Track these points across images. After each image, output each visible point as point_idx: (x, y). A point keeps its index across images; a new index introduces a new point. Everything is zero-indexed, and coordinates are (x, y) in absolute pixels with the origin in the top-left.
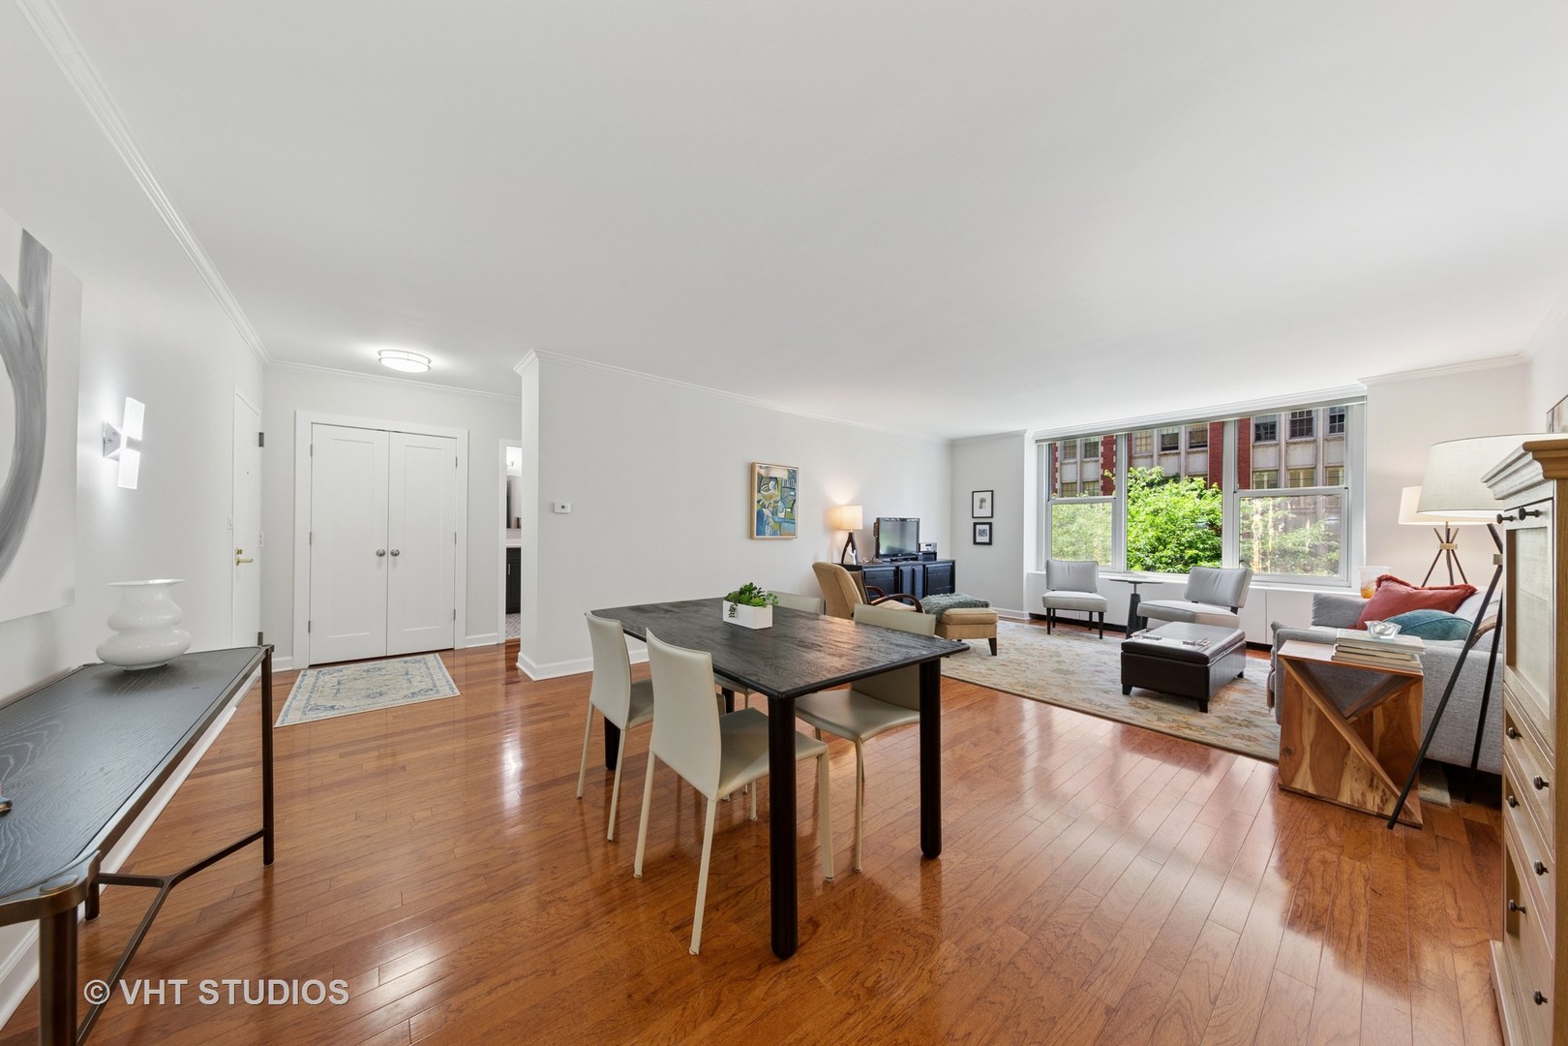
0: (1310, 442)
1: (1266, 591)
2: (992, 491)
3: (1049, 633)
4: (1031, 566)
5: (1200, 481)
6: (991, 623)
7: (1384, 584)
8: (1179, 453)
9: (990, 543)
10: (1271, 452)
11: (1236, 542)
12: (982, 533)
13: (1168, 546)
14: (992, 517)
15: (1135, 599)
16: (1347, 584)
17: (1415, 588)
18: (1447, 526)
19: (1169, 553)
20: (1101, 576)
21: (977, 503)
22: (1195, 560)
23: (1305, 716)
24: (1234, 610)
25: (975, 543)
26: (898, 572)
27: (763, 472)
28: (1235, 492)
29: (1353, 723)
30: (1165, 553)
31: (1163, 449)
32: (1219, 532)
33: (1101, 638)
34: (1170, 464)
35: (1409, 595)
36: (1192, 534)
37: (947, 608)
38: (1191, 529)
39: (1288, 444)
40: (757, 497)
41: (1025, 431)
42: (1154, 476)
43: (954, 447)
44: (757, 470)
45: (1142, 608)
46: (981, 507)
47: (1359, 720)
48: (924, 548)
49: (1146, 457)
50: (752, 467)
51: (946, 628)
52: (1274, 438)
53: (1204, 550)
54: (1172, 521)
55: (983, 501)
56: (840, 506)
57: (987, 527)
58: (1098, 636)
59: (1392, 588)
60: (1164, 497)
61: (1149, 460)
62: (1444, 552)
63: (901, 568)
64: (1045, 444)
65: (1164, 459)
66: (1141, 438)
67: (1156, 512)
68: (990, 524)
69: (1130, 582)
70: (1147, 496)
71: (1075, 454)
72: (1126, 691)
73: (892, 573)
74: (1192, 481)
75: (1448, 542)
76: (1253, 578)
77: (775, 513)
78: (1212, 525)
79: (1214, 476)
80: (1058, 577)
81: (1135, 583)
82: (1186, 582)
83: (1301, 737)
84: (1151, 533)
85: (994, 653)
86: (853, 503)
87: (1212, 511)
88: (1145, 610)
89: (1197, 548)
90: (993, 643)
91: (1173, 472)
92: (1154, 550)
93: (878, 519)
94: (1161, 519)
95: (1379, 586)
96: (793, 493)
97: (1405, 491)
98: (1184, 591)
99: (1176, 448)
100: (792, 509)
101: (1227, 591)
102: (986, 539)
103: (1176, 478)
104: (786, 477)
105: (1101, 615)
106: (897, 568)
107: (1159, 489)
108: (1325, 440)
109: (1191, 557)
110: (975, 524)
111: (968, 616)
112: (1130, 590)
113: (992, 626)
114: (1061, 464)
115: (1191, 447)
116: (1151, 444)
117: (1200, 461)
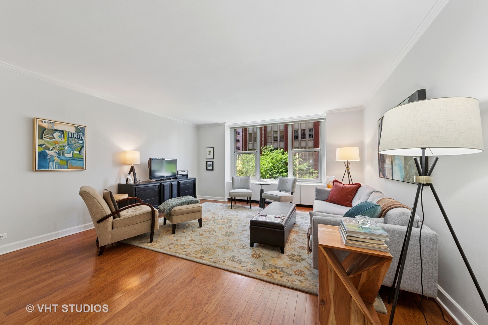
0: (304, 140)
1: (300, 185)
2: (213, 148)
3: (231, 208)
4: (228, 179)
5: (282, 150)
6: (199, 211)
7: (335, 183)
8: (278, 142)
9: (213, 170)
10: (298, 142)
11: (292, 168)
12: (210, 165)
13: (276, 168)
14: (213, 159)
15: (262, 191)
16: (320, 181)
17: (344, 185)
18: (347, 162)
19: (276, 170)
20: (251, 182)
21: (208, 153)
22: (282, 172)
23: (329, 274)
24: (292, 194)
25: (207, 170)
26: (161, 186)
27: (45, 125)
28: (291, 150)
29: (351, 278)
30: (275, 171)
31: (274, 140)
32: (287, 165)
33: (250, 208)
34: (276, 145)
35: (343, 188)
36: (281, 165)
37: (174, 207)
38: (281, 164)
39: (301, 140)
40: (38, 142)
41: (225, 123)
42: (271, 148)
43: (199, 128)
44: (38, 123)
45: (264, 195)
46: (209, 154)
47: (354, 277)
48: (180, 173)
49: (270, 142)
50: (34, 121)
51: (172, 218)
52: (298, 139)
53: (284, 169)
54: (276, 161)
55: (210, 152)
56: (125, 152)
57: (211, 163)
58: (249, 207)
59: (338, 185)
60: (274, 154)
61: (271, 143)
62: (347, 170)
63: (163, 184)
64: (233, 129)
65: (274, 143)
66: (269, 137)
67: (272, 159)
68: (213, 162)
69: (260, 184)
70: (270, 154)
71: (252, 140)
72: (252, 246)
73: (157, 187)
74: (281, 150)
75: (348, 167)
76: (297, 180)
77: (61, 153)
78: (286, 162)
79: (286, 149)
80: (236, 184)
81: (262, 185)
82: (278, 183)
83: (328, 290)
84: (271, 165)
85: (201, 226)
86: (136, 150)
87: (285, 159)
88: (265, 196)
89: (282, 169)
90: (200, 221)
91: (276, 147)
92: (272, 170)
93: (150, 159)
94: (274, 161)
95: (334, 184)
96: (81, 142)
97: (337, 149)
98: (277, 187)
99: (277, 140)
100: (80, 152)
101: (289, 186)
102: (211, 168)
103: (277, 149)
104: (74, 131)
105: (250, 198)
106: (161, 184)
107: (273, 152)
108: (308, 140)
109: (281, 172)
110: (207, 162)
111: (186, 210)
112: (260, 187)
113: (199, 213)
114: (248, 143)
115: (280, 140)
116: (271, 139)
117: (282, 144)
